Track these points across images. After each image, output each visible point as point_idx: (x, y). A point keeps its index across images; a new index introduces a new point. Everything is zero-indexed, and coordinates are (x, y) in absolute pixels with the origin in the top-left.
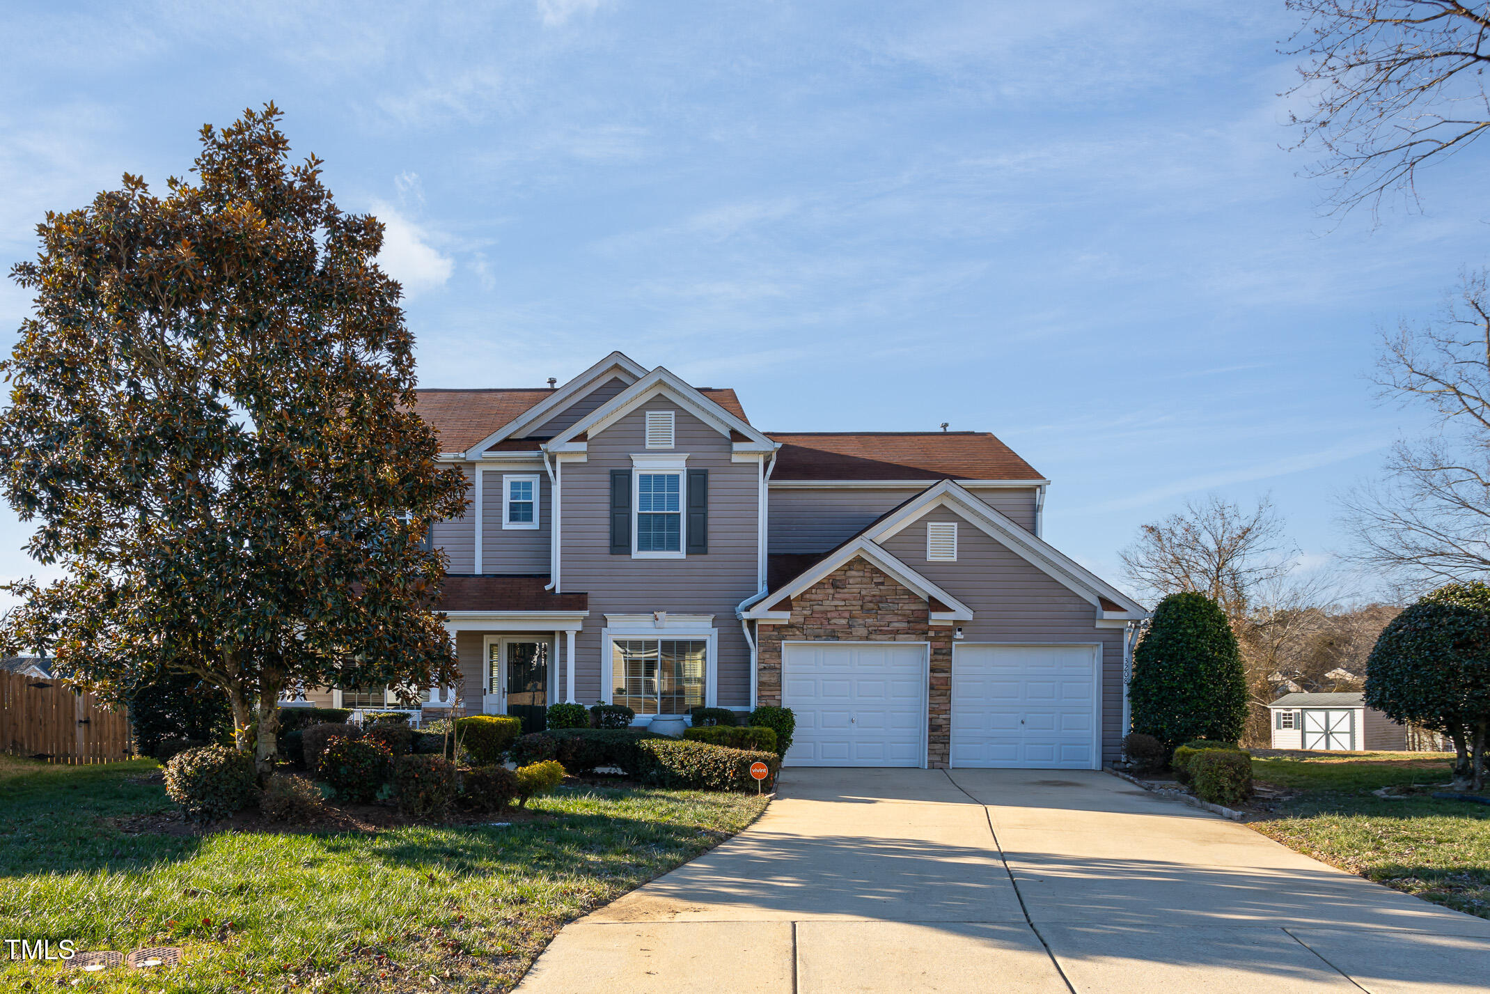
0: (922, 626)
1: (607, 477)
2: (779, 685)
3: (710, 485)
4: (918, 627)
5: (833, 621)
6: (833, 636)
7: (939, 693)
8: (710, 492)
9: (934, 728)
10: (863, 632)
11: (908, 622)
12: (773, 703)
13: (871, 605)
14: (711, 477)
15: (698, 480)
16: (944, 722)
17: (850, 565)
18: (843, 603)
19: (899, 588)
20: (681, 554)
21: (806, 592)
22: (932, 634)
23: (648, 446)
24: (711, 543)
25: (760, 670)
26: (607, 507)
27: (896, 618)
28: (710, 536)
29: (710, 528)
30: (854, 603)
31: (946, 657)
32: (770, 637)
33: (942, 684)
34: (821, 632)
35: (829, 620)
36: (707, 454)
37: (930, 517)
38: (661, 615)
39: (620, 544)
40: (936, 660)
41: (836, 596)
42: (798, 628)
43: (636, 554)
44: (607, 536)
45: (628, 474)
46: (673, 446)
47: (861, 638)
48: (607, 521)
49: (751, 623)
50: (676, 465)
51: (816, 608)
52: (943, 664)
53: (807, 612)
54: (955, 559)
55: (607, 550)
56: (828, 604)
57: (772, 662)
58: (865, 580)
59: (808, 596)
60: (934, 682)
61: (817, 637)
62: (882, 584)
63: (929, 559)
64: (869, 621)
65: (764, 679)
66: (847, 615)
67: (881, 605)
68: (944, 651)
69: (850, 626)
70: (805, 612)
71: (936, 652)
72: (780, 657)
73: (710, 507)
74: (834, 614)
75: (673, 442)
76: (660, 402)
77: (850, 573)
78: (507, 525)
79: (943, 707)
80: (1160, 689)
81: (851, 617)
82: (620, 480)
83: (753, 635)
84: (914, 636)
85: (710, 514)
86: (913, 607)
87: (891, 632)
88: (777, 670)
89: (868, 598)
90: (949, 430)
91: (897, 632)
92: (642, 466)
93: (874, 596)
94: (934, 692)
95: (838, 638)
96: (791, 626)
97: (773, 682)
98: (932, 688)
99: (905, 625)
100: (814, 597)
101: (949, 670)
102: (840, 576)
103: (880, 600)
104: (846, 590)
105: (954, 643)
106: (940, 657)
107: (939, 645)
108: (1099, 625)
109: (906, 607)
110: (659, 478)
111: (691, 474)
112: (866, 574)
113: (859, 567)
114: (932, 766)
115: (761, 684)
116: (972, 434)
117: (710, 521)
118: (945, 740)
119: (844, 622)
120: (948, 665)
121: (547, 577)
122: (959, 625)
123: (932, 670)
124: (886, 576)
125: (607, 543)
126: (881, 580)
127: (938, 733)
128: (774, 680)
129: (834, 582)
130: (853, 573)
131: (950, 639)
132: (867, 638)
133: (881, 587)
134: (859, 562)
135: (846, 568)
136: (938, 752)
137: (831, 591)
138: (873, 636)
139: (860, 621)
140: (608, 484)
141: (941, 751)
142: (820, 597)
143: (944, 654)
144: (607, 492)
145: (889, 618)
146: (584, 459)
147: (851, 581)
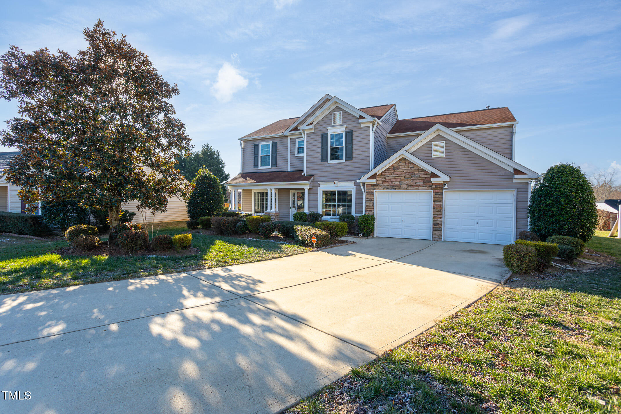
0: (430, 184)
1: (320, 136)
2: (373, 207)
3: (354, 136)
4: (428, 184)
5: (393, 183)
6: (393, 188)
7: (437, 210)
8: (354, 138)
9: (435, 224)
10: (405, 186)
11: (424, 182)
12: (371, 213)
13: (408, 176)
14: (354, 133)
15: (350, 134)
16: (440, 222)
17: (400, 161)
18: (397, 176)
19: (420, 169)
20: (343, 161)
21: (383, 172)
22: (434, 187)
23: (333, 124)
24: (354, 156)
25: (366, 201)
26: (320, 146)
27: (418, 181)
28: (353, 154)
29: (353, 151)
30: (401, 175)
31: (440, 196)
32: (370, 189)
33: (438, 207)
34: (389, 187)
35: (392, 182)
36: (352, 125)
37: (434, 140)
38: (336, 182)
39: (324, 159)
40: (436, 197)
41: (394, 173)
42: (380, 186)
43: (329, 161)
44: (320, 156)
45: (327, 135)
46: (341, 123)
47: (404, 189)
48: (320, 151)
49: (364, 184)
50: (342, 130)
51: (387, 178)
52: (439, 199)
53: (384, 180)
54: (444, 156)
55: (320, 161)
56: (392, 176)
57: (370, 198)
58: (406, 166)
59: (384, 173)
60: (435, 206)
61: (387, 189)
62: (413, 167)
63: (433, 156)
64: (408, 182)
65: (368, 204)
66: (399, 180)
67: (412, 176)
68: (439, 194)
69: (400, 184)
70: (383, 179)
71: (436, 194)
72: (373, 196)
73: (354, 143)
74: (394, 180)
75: (341, 122)
76: (338, 109)
77: (400, 164)
78: (297, 155)
79: (439, 216)
80: (540, 210)
81: (401, 181)
82: (324, 136)
83: (364, 188)
84: (426, 188)
85: (353, 146)
86: (426, 176)
87: (416, 186)
88: (372, 201)
89: (407, 173)
90: (489, 108)
91: (419, 186)
92: (331, 131)
93: (409, 172)
94: (434, 210)
95: (395, 189)
96: (377, 185)
97: (371, 206)
98: (434, 208)
99: (422, 183)
100: (386, 174)
101: (441, 201)
102: (396, 165)
103: (412, 174)
104: (398, 171)
105: (443, 190)
106: (438, 196)
107: (437, 191)
108: (515, 181)
109: (423, 176)
110: (337, 135)
111: (347, 132)
112: (407, 164)
113: (403, 162)
114: (434, 239)
115: (367, 206)
116: (499, 108)
117: (353, 149)
118: (440, 230)
119: (398, 183)
120: (441, 199)
121: (302, 171)
122: (445, 183)
123: (434, 201)
124: (414, 164)
125: (320, 158)
126: (412, 166)
127: (437, 227)
128: (371, 205)
129: (394, 168)
130: (401, 164)
131: (442, 188)
132: (407, 189)
133: (412, 169)
134: (404, 159)
135: (398, 162)
136: (437, 234)
137: (393, 171)
138: (409, 188)
139: (404, 182)
140: (320, 139)
141: (438, 234)
142: (388, 174)
143: (439, 195)
144: (320, 141)
145: (415, 181)
146: (313, 131)
147: (400, 167)
